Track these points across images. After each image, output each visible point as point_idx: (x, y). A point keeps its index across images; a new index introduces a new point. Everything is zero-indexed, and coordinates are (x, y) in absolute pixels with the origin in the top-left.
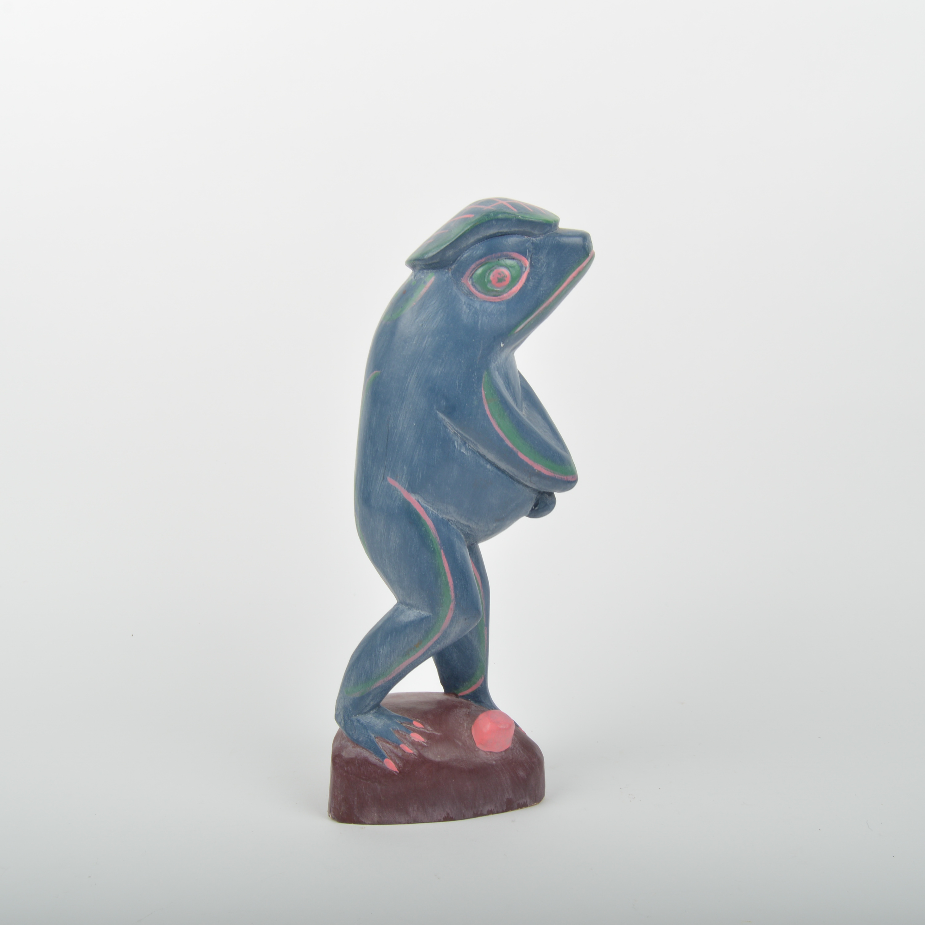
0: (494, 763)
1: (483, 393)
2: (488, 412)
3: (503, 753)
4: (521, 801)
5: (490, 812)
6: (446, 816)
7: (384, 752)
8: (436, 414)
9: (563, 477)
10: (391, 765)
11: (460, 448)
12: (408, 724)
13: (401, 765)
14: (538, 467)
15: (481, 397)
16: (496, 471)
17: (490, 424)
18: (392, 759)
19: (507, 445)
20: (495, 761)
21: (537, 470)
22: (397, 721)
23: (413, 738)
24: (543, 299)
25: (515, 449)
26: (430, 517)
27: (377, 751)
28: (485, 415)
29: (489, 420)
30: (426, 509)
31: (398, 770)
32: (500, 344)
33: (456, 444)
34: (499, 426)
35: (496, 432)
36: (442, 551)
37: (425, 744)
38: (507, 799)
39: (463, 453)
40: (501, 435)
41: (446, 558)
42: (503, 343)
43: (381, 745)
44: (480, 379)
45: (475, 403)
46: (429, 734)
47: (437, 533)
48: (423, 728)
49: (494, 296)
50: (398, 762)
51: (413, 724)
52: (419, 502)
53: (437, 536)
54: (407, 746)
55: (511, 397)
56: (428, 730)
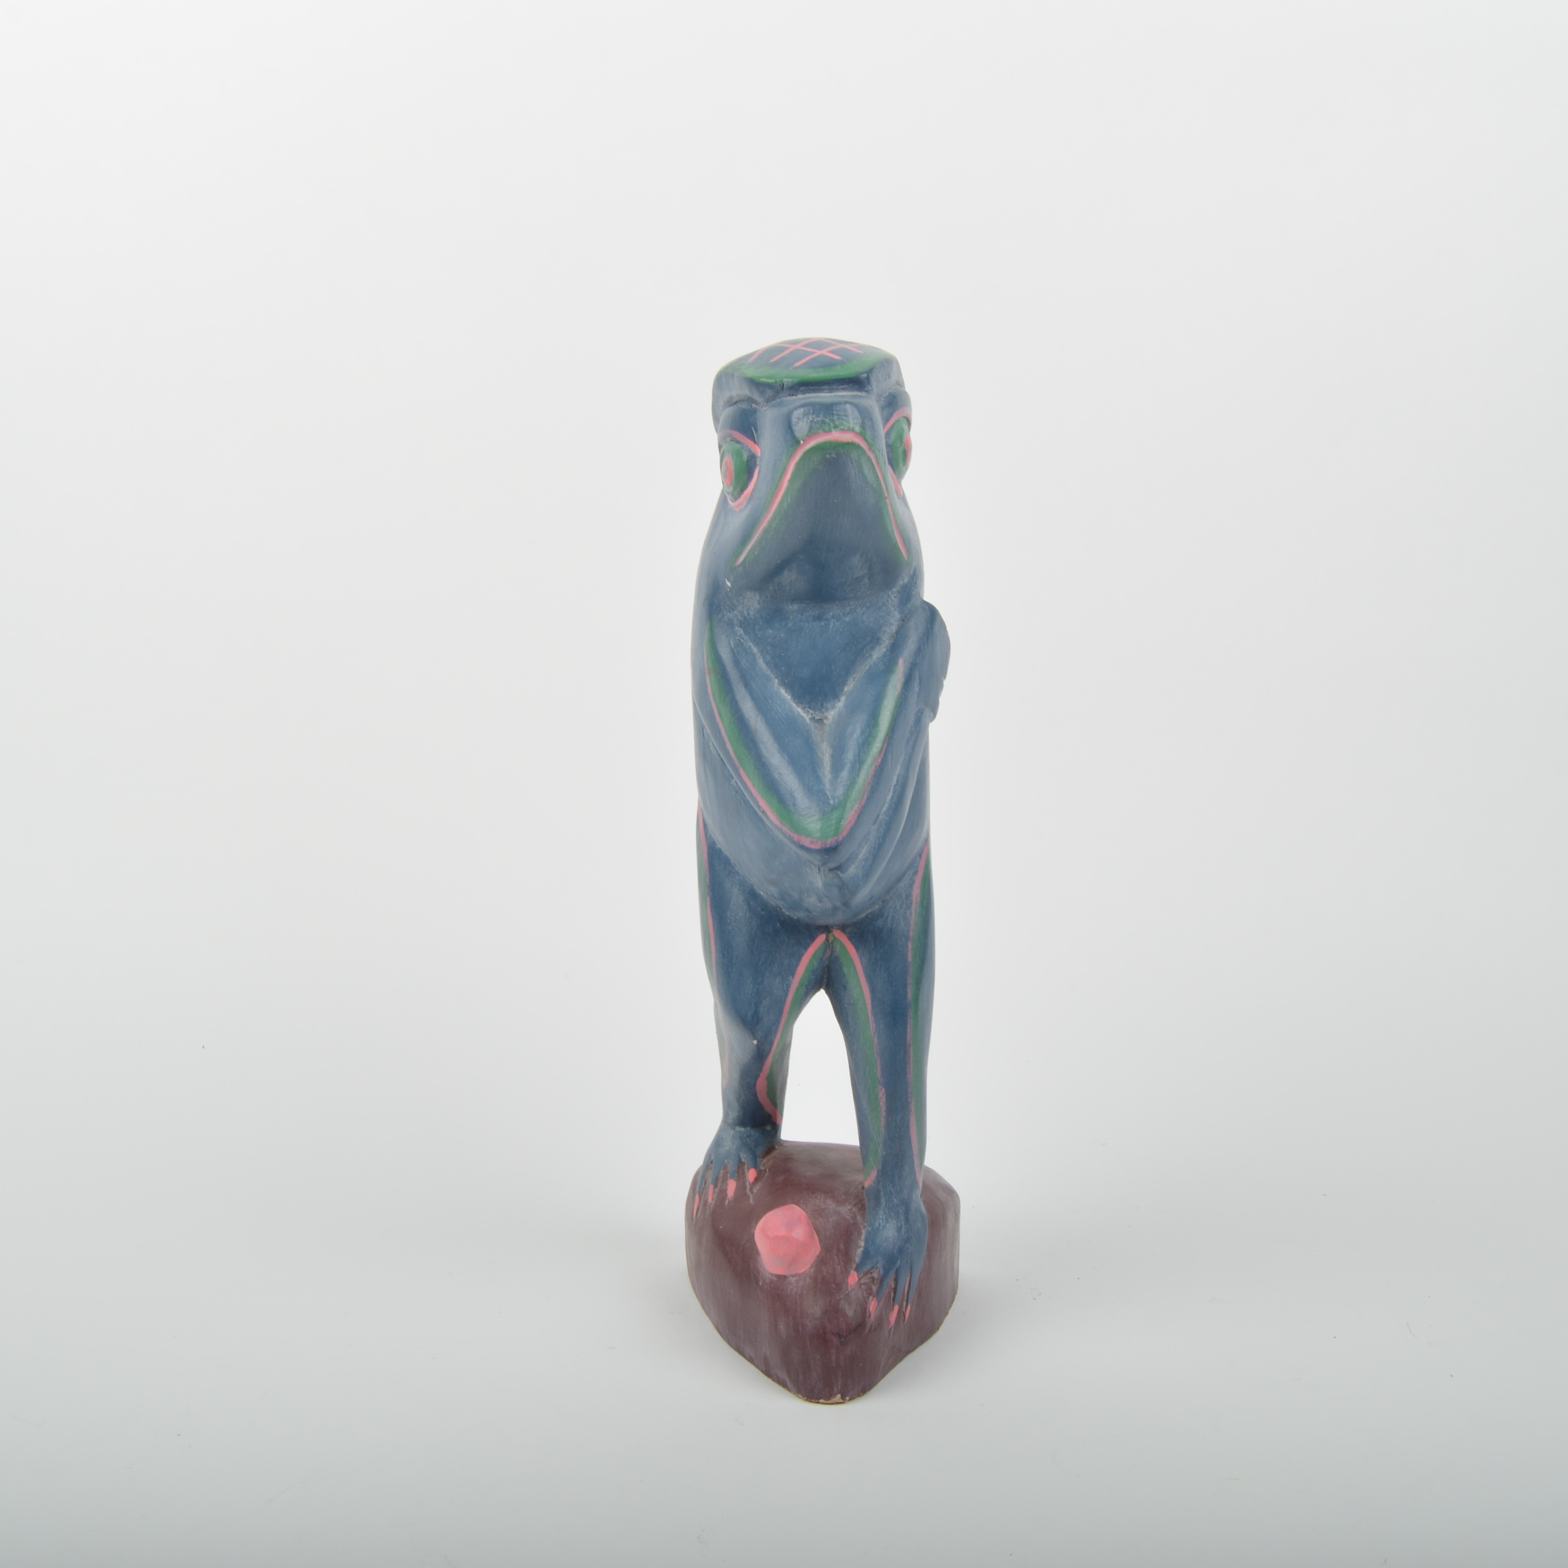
1: (705, 656)
2: (709, 689)
3: (775, 1279)
9: (792, 834)
11: (708, 740)
12: (747, 1169)
14: (762, 803)
17: (712, 709)
18: (700, 1199)
19: (729, 751)
21: (762, 808)
23: (728, 1187)
24: (759, 514)
25: (736, 761)
26: (706, 841)
28: (707, 693)
29: (710, 702)
32: (727, 583)
34: (720, 715)
35: (718, 724)
36: (709, 899)
39: (710, 749)
40: (722, 733)
41: (711, 911)
43: (707, 1175)
46: (746, 1194)
47: (708, 870)
48: (750, 1184)
49: (732, 501)
51: (749, 1172)
53: (708, 873)
54: (714, 1192)
55: (778, 680)
56: (751, 1189)
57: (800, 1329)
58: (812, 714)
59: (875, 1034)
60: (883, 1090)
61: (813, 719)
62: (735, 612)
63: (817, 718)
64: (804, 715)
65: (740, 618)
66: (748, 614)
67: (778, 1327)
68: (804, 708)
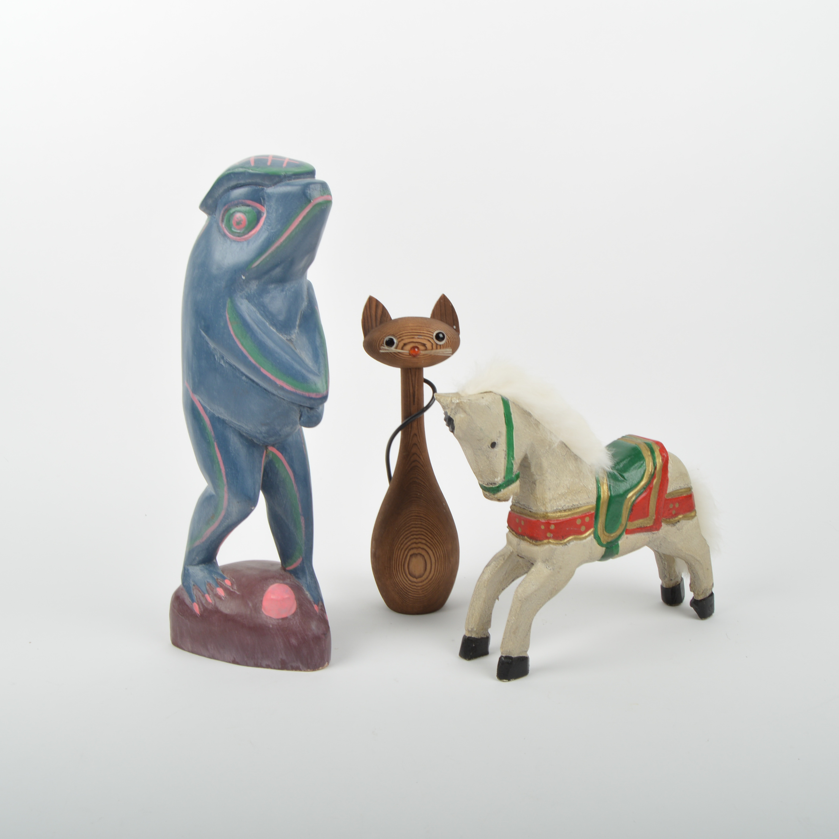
0: (271, 626)
1: (228, 316)
2: (232, 333)
3: (280, 621)
4: (294, 665)
5: (268, 667)
6: (234, 660)
7: (195, 597)
8: (200, 332)
9: (304, 393)
10: (196, 608)
11: (219, 361)
12: (221, 581)
13: (202, 610)
14: (279, 382)
15: (226, 319)
16: (250, 382)
17: (235, 343)
18: (198, 604)
19: (250, 361)
20: (273, 625)
21: (279, 385)
22: (214, 576)
23: (218, 592)
24: (273, 239)
25: (257, 365)
26: (207, 415)
27: (191, 596)
28: (230, 335)
29: (233, 339)
30: (204, 408)
31: (200, 613)
32: (241, 276)
33: (216, 357)
34: (242, 345)
35: (240, 349)
36: (215, 444)
37: (223, 598)
38: (281, 659)
39: (222, 365)
40: (244, 353)
41: (219, 449)
42: (243, 276)
43: (195, 592)
44: (224, 305)
45: (222, 324)
46: (232, 592)
47: (212, 429)
48: (230, 586)
49: (239, 236)
50: (201, 607)
51: (224, 582)
52: (199, 401)
53: (212, 430)
54: (210, 597)
55: (268, 322)
56: (233, 589)
57: (306, 637)
58: (286, 337)
59: (297, 492)
60: (303, 518)
61: (287, 339)
62: (244, 292)
63: (288, 338)
64: (283, 338)
65: (246, 294)
66: (251, 292)
67: (291, 642)
68: (282, 335)
